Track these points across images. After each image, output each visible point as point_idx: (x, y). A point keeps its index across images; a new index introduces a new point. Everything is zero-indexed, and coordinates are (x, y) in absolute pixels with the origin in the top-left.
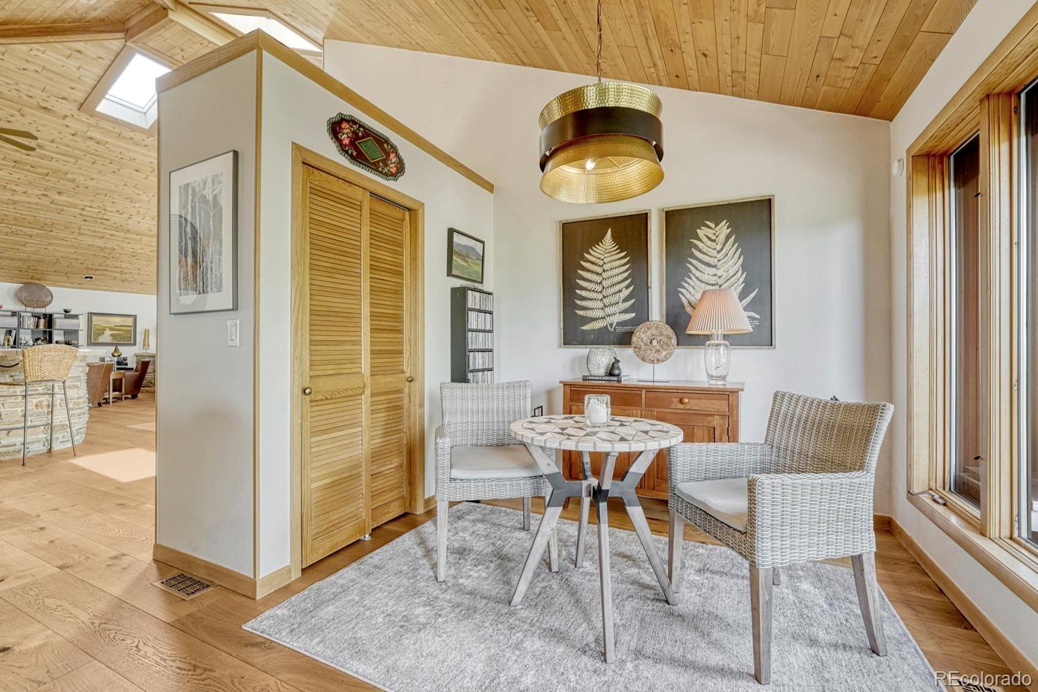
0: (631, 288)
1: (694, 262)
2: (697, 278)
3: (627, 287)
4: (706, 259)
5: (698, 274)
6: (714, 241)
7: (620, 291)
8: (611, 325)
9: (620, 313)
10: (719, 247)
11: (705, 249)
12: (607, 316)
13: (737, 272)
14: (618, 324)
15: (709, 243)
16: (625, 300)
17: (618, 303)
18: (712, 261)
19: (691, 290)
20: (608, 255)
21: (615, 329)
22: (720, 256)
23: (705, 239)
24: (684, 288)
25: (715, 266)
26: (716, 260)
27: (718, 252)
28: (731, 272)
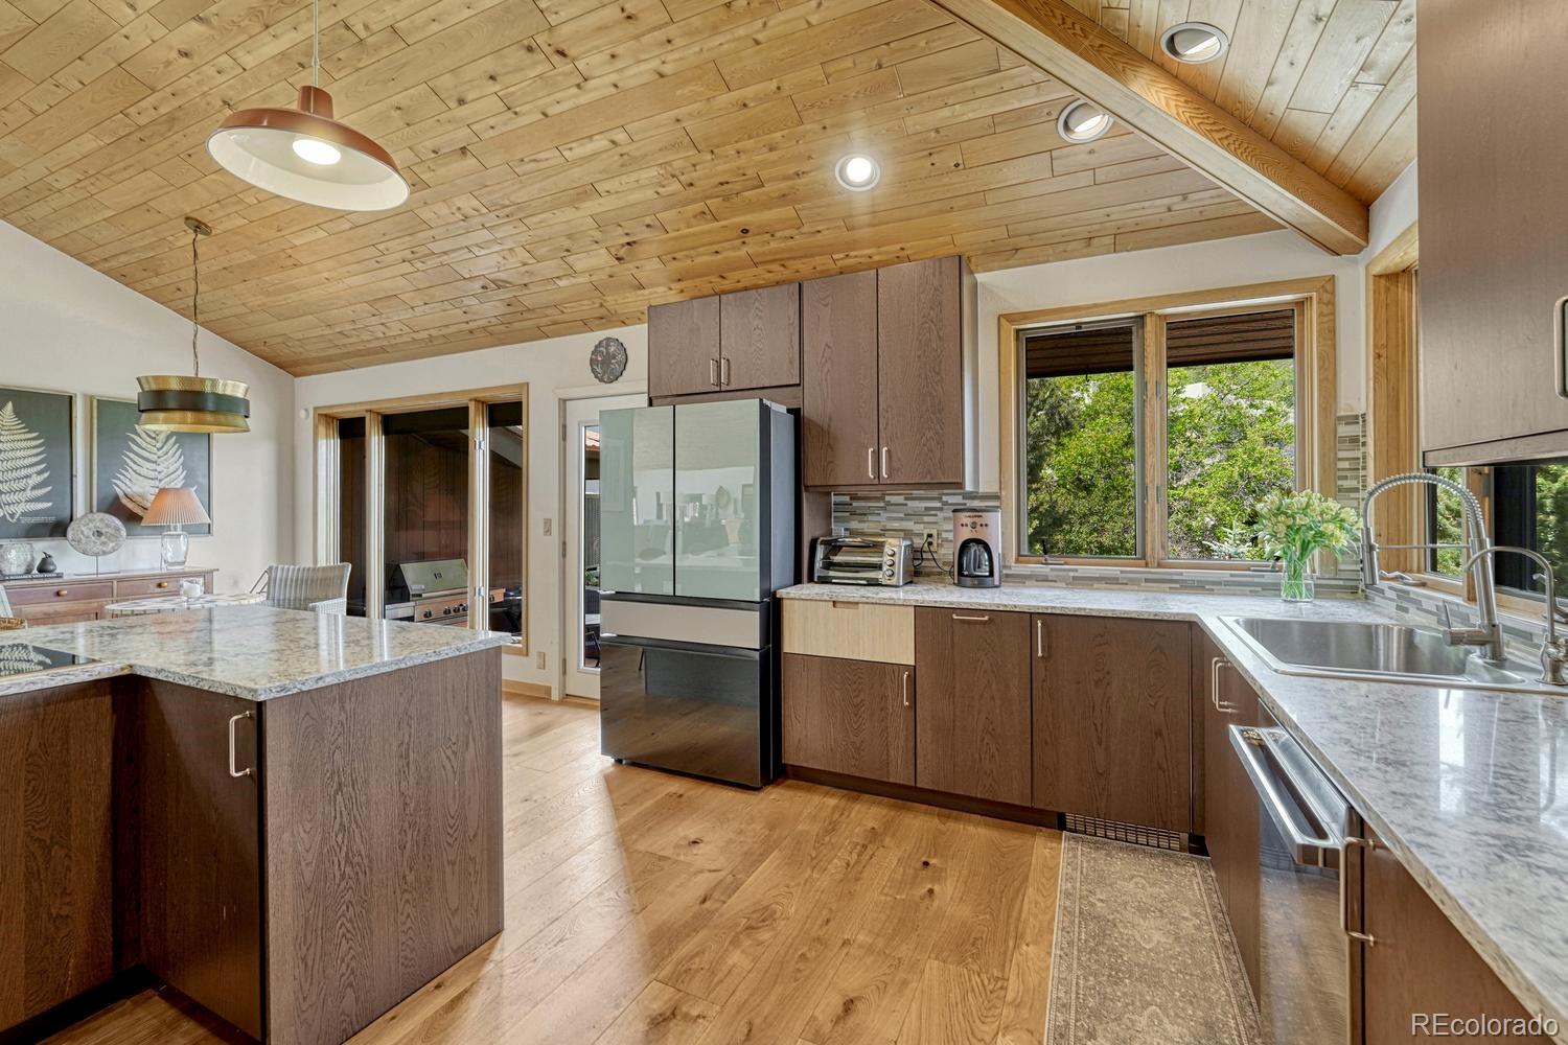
0: (46, 475)
1: (132, 455)
2: (135, 471)
3: (39, 473)
4: (145, 454)
5: (135, 467)
6: (155, 438)
7: (27, 477)
8: (12, 516)
9: (27, 501)
10: (159, 445)
11: (144, 445)
12: (5, 505)
13: (177, 470)
14: (24, 514)
15: (149, 440)
16: (35, 487)
17: (24, 490)
18: (153, 457)
19: (128, 482)
20: (7, 433)
21: (18, 519)
22: (160, 453)
23: (144, 435)
24: (119, 479)
25: (155, 462)
26: (156, 457)
27: (159, 449)
28: (172, 469)
